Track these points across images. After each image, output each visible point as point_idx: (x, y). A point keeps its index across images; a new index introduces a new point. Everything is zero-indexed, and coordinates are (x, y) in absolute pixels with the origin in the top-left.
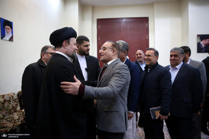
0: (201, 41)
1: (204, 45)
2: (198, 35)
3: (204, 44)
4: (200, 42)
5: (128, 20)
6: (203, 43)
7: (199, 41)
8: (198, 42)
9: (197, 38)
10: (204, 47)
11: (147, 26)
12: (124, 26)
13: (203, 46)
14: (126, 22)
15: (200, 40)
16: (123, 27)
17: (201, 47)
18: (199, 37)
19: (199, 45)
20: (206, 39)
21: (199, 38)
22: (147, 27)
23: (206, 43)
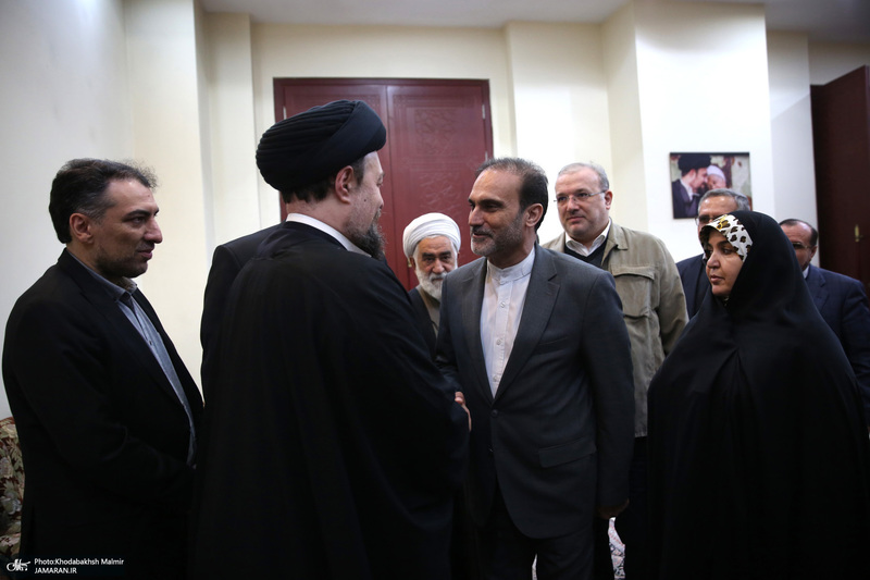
0: (684, 174)
1: (694, 189)
2: (673, 156)
3: (691, 185)
4: (678, 181)
5: (407, 89)
6: (689, 182)
7: (677, 174)
8: (674, 180)
9: (671, 164)
10: (694, 197)
11: (484, 116)
12: (391, 114)
13: (691, 193)
14: (398, 97)
15: (680, 172)
16: (388, 117)
17: (686, 200)
18: (676, 162)
19: (677, 188)
20: (696, 168)
21: (677, 165)
22: (484, 120)
23: (697, 184)
